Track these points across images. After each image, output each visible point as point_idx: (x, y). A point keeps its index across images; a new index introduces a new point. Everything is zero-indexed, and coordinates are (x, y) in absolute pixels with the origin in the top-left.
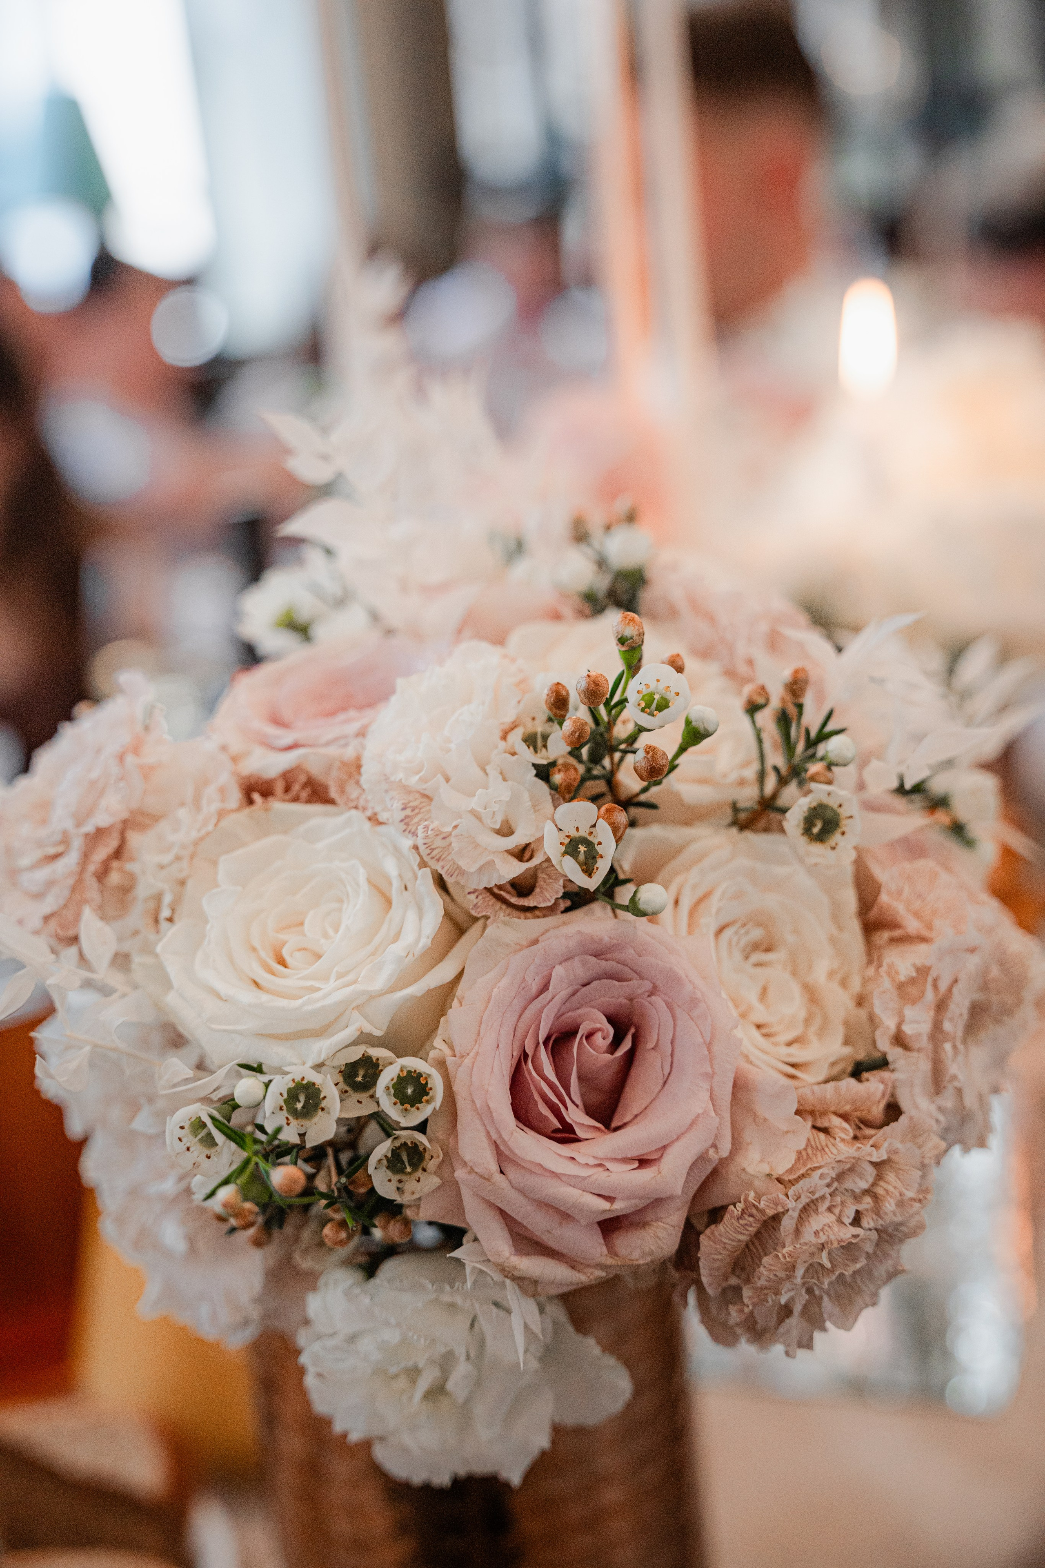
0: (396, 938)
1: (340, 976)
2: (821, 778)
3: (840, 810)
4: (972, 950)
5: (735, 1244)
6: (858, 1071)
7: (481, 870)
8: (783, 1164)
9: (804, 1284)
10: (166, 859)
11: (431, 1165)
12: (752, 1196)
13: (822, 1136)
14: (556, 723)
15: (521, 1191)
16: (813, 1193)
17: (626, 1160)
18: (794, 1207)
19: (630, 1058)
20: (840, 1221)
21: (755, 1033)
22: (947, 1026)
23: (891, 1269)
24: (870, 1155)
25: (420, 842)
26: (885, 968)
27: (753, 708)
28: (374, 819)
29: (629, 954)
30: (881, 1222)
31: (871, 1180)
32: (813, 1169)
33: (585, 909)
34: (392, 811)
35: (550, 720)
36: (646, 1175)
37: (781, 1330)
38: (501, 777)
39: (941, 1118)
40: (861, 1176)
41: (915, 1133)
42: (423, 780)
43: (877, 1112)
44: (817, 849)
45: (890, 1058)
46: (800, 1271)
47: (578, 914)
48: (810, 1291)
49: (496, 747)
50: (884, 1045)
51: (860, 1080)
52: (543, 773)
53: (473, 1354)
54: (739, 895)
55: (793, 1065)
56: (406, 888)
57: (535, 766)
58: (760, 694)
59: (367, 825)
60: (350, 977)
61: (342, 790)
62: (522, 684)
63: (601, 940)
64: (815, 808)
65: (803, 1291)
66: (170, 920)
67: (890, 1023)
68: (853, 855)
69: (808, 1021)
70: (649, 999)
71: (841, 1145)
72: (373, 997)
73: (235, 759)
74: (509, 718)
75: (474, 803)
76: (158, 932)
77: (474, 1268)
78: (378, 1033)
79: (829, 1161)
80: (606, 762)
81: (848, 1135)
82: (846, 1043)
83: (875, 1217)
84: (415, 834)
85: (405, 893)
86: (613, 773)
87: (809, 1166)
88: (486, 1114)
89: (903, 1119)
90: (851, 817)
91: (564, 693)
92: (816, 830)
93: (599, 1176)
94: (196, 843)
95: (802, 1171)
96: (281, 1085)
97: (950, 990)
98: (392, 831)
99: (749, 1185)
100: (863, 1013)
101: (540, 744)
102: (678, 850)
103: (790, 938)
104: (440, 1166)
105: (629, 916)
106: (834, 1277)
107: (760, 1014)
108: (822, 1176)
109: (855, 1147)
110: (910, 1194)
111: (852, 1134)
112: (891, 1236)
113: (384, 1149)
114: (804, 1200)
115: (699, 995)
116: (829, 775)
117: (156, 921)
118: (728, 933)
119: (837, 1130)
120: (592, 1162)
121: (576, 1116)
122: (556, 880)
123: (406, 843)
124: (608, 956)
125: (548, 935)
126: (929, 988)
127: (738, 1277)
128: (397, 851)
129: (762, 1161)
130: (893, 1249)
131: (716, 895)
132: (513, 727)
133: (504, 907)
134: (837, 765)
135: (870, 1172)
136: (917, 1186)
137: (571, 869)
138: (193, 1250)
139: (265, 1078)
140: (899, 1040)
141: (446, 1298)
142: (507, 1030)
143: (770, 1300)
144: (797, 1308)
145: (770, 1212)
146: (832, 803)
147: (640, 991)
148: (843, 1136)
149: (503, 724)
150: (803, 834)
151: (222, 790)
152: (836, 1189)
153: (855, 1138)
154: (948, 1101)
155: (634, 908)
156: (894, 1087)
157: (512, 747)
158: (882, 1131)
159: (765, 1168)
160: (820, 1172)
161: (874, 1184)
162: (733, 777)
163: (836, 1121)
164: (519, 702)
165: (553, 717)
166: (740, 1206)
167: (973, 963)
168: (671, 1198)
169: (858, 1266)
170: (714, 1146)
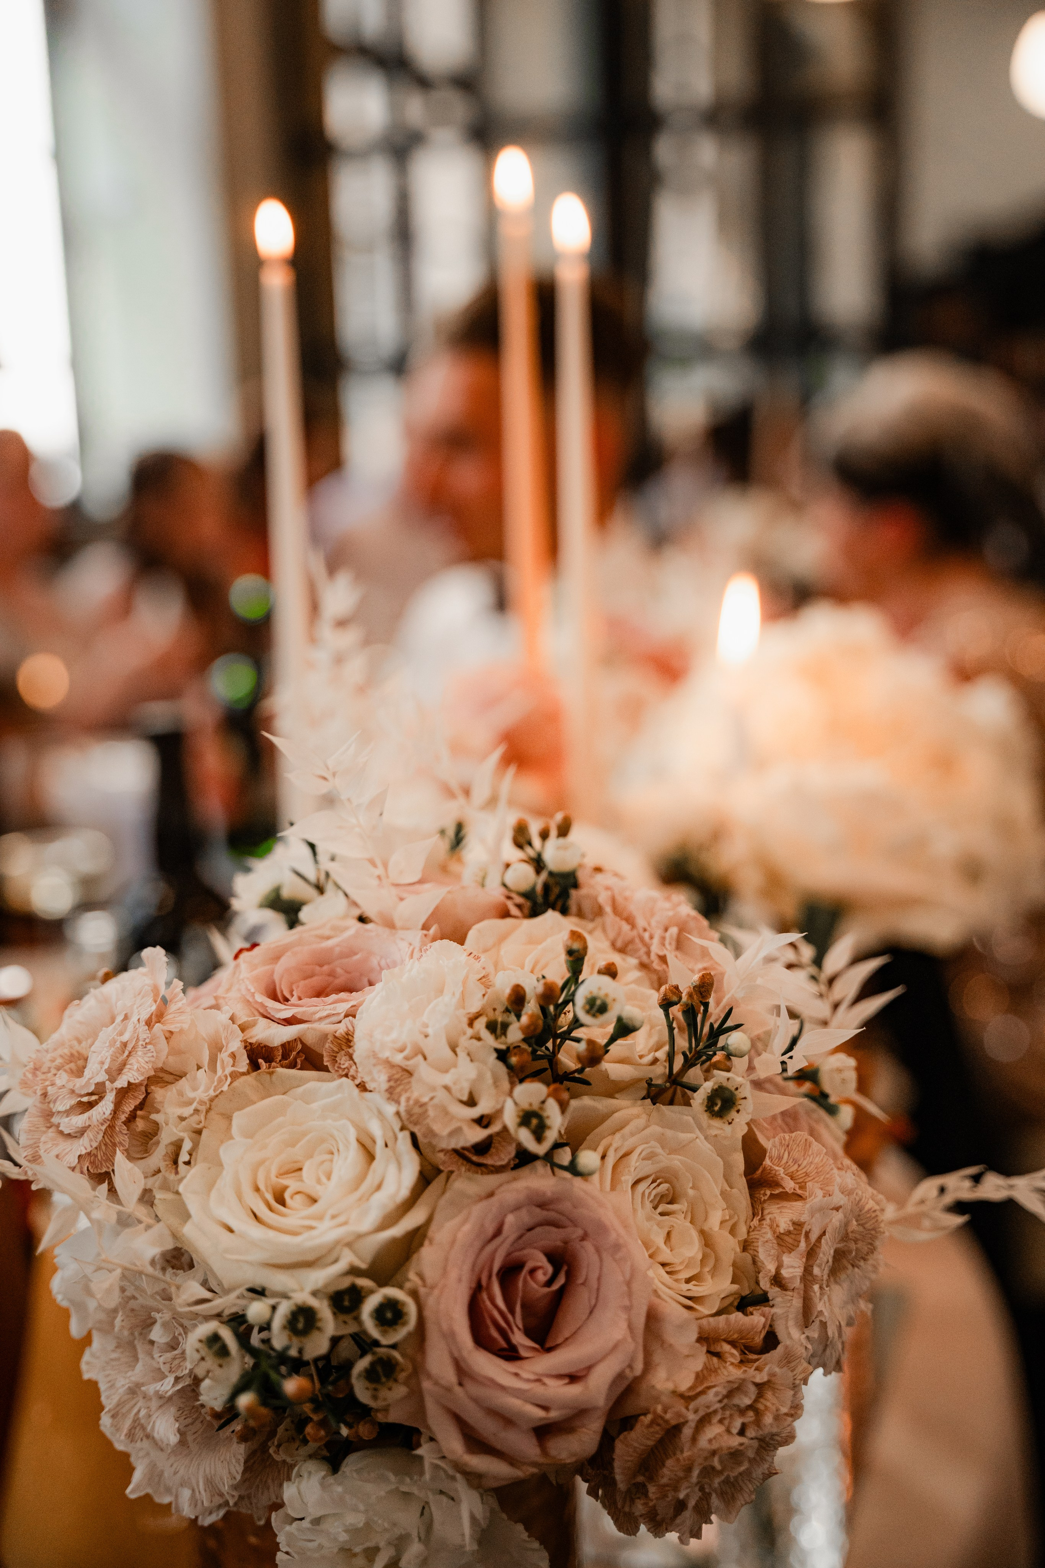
0: (379, 1187)
1: (334, 1217)
2: (722, 1067)
3: (736, 1093)
4: (837, 1209)
5: (642, 1447)
6: (744, 1304)
7: (451, 1134)
8: (685, 1382)
9: (698, 1483)
10: (187, 1111)
11: (402, 1376)
12: (659, 1408)
13: (715, 1360)
14: (513, 1014)
15: (476, 1400)
16: (708, 1407)
17: (560, 1377)
18: (692, 1417)
19: (562, 1291)
20: (728, 1431)
21: (662, 1271)
22: (816, 1271)
23: (767, 1472)
24: (754, 1377)
25: (402, 1109)
26: (767, 1221)
27: (666, 1005)
28: (362, 1087)
29: (566, 1206)
30: (761, 1432)
31: (753, 1397)
32: (709, 1388)
33: (530, 1166)
34: (379, 1079)
35: (507, 1010)
36: (574, 1390)
37: (678, 1520)
38: (468, 1059)
39: (809, 1346)
40: (746, 1394)
41: (788, 1360)
42: (407, 1058)
43: (759, 1340)
44: (716, 1123)
45: (770, 1296)
46: (696, 1473)
47: (525, 1171)
48: (702, 1489)
49: (465, 1034)
50: (765, 1284)
51: (746, 1314)
52: (502, 1055)
53: (423, 1537)
54: (650, 1157)
55: (689, 1298)
56: (386, 1146)
57: (496, 1050)
58: (674, 993)
59: (356, 1091)
60: (341, 1219)
61: (334, 1060)
62: (485, 981)
63: (544, 1194)
64: (716, 1090)
65: (697, 1489)
66: (188, 1163)
67: (771, 1267)
68: (745, 1129)
69: (703, 1262)
70: (581, 1243)
71: (731, 1368)
72: (360, 1236)
73: (243, 1028)
74: (474, 1008)
75: (447, 1079)
76: (177, 1173)
77: (432, 1464)
78: (363, 1266)
79: (722, 1381)
80: (550, 1045)
81: (736, 1360)
82: (733, 1282)
83: (756, 1428)
84: (398, 1102)
85: (387, 1149)
86: (555, 1053)
87: (705, 1385)
88: (450, 1336)
89: (780, 1348)
90: (745, 1098)
91: (522, 992)
92: (716, 1108)
93: (538, 1389)
94: (212, 1100)
95: (699, 1389)
96: (284, 1309)
97: (820, 1238)
98: (377, 1098)
99: (657, 1399)
100: (747, 1257)
101: (499, 1031)
102: (605, 1117)
103: (691, 1192)
104: (409, 1377)
105: (567, 1175)
106: (723, 1478)
107: (666, 1255)
108: (716, 1394)
109: (742, 1370)
110: (784, 1410)
111: (739, 1359)
112: (768, 1444)
113: (363, 1363)
114: (701, 1413)
115: (621, 1241)
116: (728, 1063)
117: (175, 1162)
118: (642, 1187)
119: (727, 1355)
120: (532, 1377)
121: (519, 1338)
122: (510, 1144)
123: (390, 1109)
124: (551, 1207)
125: (502, 1189)
126: (803, 1240)
127: (644, 1476)
128: (381, 1115)
129: (668, 1379)
130: (768, 1456)
131: (634, 1156)
132: (478, 1016)
133: (465, 1163)
134: (735, 1056)
135: (753, 1391)
136: (790, 1403)
137: (525, 1137)
138: (183, 1443)
139: (272, 1301)
140: (777, 1280)
141: (404, 1489)
142: (467, 1267)
143: (669, 1495)
144: (692, 1503)
145: (674, 1422)
146: (731, 1086)
147: (574, 1236)
148: (733, 1360)
149: (469, 1013)
150: (706, 1111)
151: (233, 1056)
152: (726, 1405)
153: (742, 1362)
154: (814, 1332)
155: (573, 1169)
156: (772, 1320)
157: (478, 1033)
158: (764, 1357)
159: (670, 1386)
160: (714, 1390)
161: (756, 1401)
162: (649, 1058)
163: (727, 1347)
164: (484, 995)
165: (509, 1008)
166: (649, 1417)
167: (837, 1218)
168: (595, 1409)
169: (742, 1469)
170: (630, 1366)
